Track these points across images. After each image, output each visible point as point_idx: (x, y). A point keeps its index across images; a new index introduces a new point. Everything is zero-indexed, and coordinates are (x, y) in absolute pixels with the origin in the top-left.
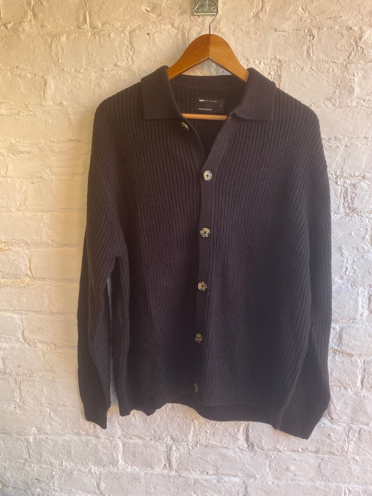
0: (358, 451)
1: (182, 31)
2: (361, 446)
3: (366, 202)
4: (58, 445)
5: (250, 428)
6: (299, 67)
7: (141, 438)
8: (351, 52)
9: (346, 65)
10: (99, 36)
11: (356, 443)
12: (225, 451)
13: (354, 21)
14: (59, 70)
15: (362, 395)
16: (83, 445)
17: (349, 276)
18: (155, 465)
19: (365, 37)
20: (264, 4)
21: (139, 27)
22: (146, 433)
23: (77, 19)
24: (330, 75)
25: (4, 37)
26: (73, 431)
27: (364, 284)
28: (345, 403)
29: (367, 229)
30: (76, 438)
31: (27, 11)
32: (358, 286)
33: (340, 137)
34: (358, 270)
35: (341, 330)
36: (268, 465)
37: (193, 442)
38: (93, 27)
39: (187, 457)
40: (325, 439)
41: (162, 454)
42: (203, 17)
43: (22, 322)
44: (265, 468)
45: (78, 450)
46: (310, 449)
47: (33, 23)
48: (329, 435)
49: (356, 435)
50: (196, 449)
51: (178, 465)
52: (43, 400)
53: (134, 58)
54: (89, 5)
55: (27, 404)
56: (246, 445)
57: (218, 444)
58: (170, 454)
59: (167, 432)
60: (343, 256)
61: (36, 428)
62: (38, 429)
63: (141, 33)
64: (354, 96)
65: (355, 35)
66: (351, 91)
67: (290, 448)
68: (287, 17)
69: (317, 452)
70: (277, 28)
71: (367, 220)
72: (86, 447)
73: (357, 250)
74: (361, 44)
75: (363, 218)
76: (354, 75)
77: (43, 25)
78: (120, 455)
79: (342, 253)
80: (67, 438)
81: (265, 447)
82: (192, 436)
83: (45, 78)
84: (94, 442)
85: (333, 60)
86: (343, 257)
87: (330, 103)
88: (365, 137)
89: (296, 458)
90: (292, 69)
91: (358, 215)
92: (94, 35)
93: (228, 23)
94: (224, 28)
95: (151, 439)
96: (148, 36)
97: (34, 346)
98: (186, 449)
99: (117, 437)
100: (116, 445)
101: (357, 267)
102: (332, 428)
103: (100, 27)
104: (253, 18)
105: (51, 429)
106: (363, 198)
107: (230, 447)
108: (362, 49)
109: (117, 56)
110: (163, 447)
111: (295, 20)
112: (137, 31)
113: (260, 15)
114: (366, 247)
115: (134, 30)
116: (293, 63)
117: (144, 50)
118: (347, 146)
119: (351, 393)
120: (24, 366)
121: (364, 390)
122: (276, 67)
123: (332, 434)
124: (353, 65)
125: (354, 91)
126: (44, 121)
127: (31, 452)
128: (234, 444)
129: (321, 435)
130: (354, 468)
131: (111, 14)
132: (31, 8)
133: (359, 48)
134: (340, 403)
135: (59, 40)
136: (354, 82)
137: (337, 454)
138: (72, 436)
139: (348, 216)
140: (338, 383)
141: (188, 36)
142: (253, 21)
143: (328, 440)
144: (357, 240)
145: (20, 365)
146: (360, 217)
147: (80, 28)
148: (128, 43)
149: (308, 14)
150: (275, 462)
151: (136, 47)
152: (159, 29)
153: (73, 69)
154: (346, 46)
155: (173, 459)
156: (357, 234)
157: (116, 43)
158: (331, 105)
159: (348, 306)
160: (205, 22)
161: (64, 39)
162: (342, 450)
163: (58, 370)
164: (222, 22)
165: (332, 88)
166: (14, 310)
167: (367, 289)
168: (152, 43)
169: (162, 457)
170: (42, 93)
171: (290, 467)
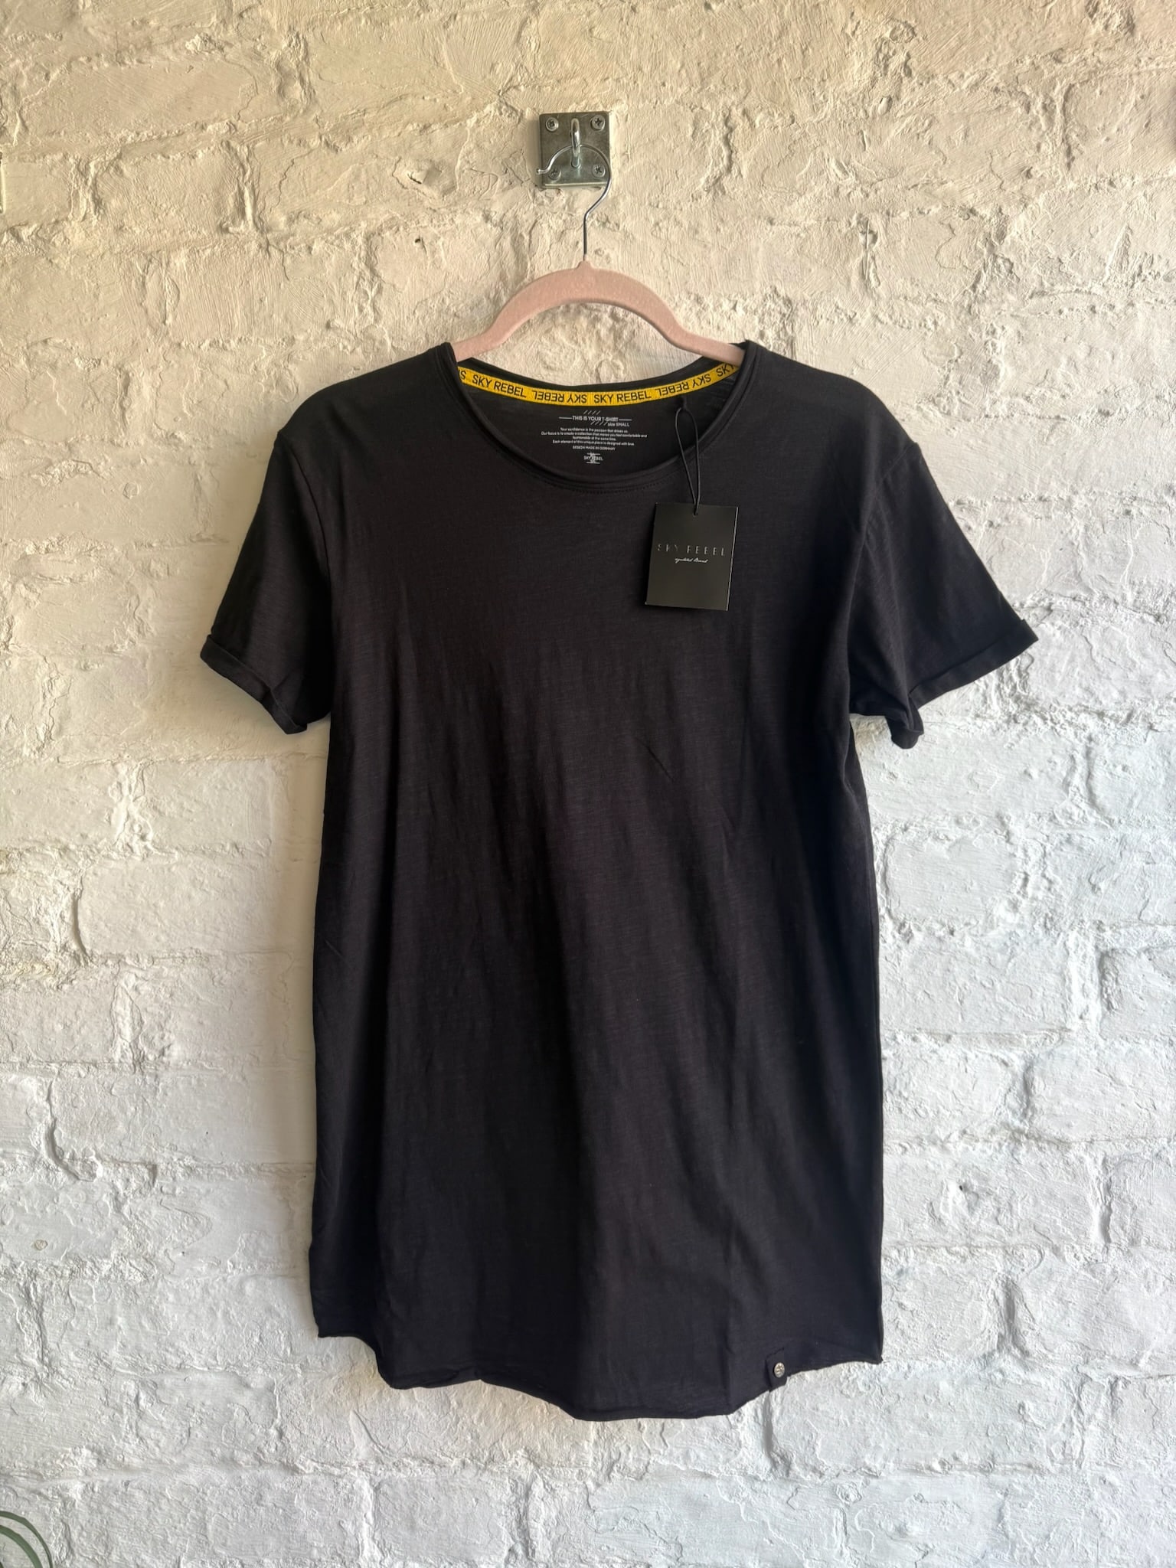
0: (1113, 1454)
1: (514, 229)
2: (1121, 1435)
3: (1063, 680)
4: (163, 1507)
5: (774, 1405)
6: (843, 316)
7: (432, 1463)
8: (980, 273)
9: (970, 307)
10: (281, 251)
11: (1105, 1429)
12: (700, 1487)
13: (980, 194)
14: (167, 344)
15: (1109, 1270)
16: (244, 1498)
17: (1034, 898)
18: (481, 1555)
19: (1014, 234)
20: (733, 156)
21: (393, 224)
22: (446, 1443)
23: (219, 208)
24: (930, 334)
25: (9, 263)
26: (213, 1454)
27: (1082, 921)
28: (1061, 1299)
29: (1072, 758)
30: (222, 1477)
31: (76, 193)
32: (1065, 928)
33: (973, 499)
34: (1059, 879)
35: (1028, 1068)
36: (840, 1525)
37: (600, 1464)
38: (262, 227)
39: (580, 1518)
40: (1010, 1421)
41: (499, 1515)
42: (571, 193)
43: (48, 1099)
44: (829, 1535)
45: (230, 1518)
46: (965, 1458)
47: (95, 222)
48: (1022, 1406)
49: (1104, 1400)
50: (608, 1487)
51: (554, 1547)
52: (114, 1353)
53: (381, 305)
54: (252, 170)
55: (63, 1371)
56: (765, 1464)
57: (678, 1466)
58: (526, 1513)
59: (513, 1436)
60: (1012, 839)
61: (93, 1450)
62: (100, 1453)
63: (398, 239)
64: (998, 387)
65: (986, 227)
66: (990, 374)
67: (904, 1459)
68: (798, 186)
69: (987, 1468)
70: (773, 215)
71: (1070, 731)
72: (256, 1506)
73: (1051, 820)
74: (1003, 250)
75: (1058, 727)
76: (994, 332)
77: (121, 228)
78: (365, 1526)
79: (1008, 833)
80: (193, 1477)
81: (828, 1464)
82: (596, 1443)
83: (127, 367)
84: (282, 1486)
85: (933, 296)
86: (1012, 844)
87: (936, 409)
88: (1040, 499)
89: (926, 1495)
90: (824, 320)
91: (1044, 719)
92: (266, 247)
93: (640, 205)
94: (629, 218)
95: (464, 1463)
96: (418, 245)
97: (87, 1176)
98: (577, 1490)
99: (355, 1463)
100: (352, 1491)
101: (1056, 870)
102: (1028, 1382)
103: (282, 226)
104: (708, 191)
105: (140, 1451)
106: (1052, 669)
107: (715, 1474)
108: (1007, 264)
109: (331, 302)
110: (505, 1490)
111: (821, 193)
112: (388, 234)
113: (726, 182)
114: (1075, 811)
115: (380, 231)
116: (825, 305)
117: (409, 282)
118: (995, 524)
119: (1072, 1264)
120: (55, 1245)
121: (1112, 1251)
122: (779, 316)
123: (1029, 1405)
124: (988, 307)
125: (997, 375)
126: (121, 488)
127: (75, 1536)
128: (728, 1460)
129: (998, 1409)
130: (1105, 1512)
131: (314, 192)
132: (90, 183)
133: (1000, 261)
134: (1044, 1298)
135: (168, 264)
136: (994, 350)
137: (1052, 1469)
138: (209, 1470)
139: (1016, 722)
140: (1034, 1235)
141: (530, 241)
142: (706, 198)
143: (1020, 1426)
144: (1048, 790)
145: (42, 1241)
146: (1049, 722)
147: (226, 230)
148: (363, 265)
149: (854, 178)
150: (860, 1511)
151: (385, 274)
152: (449, 227)
153: (207, 342)
154: (964, 257)
155: (538, 1529)
156: (1047, 773)
157: (330, 268)
158: (939, 415)
159: (1041, 989)
160: (576, 206)
161: (180, 260)
162: (1063, 1453)
163: (162, 1252)
164: (622, 204)
165: (936, 368)
166: (25, 1060)
167: (1091, 937)
168: (429, 262)
169: (501, 1523)
170: (118, 412)
171: (909, 1525)
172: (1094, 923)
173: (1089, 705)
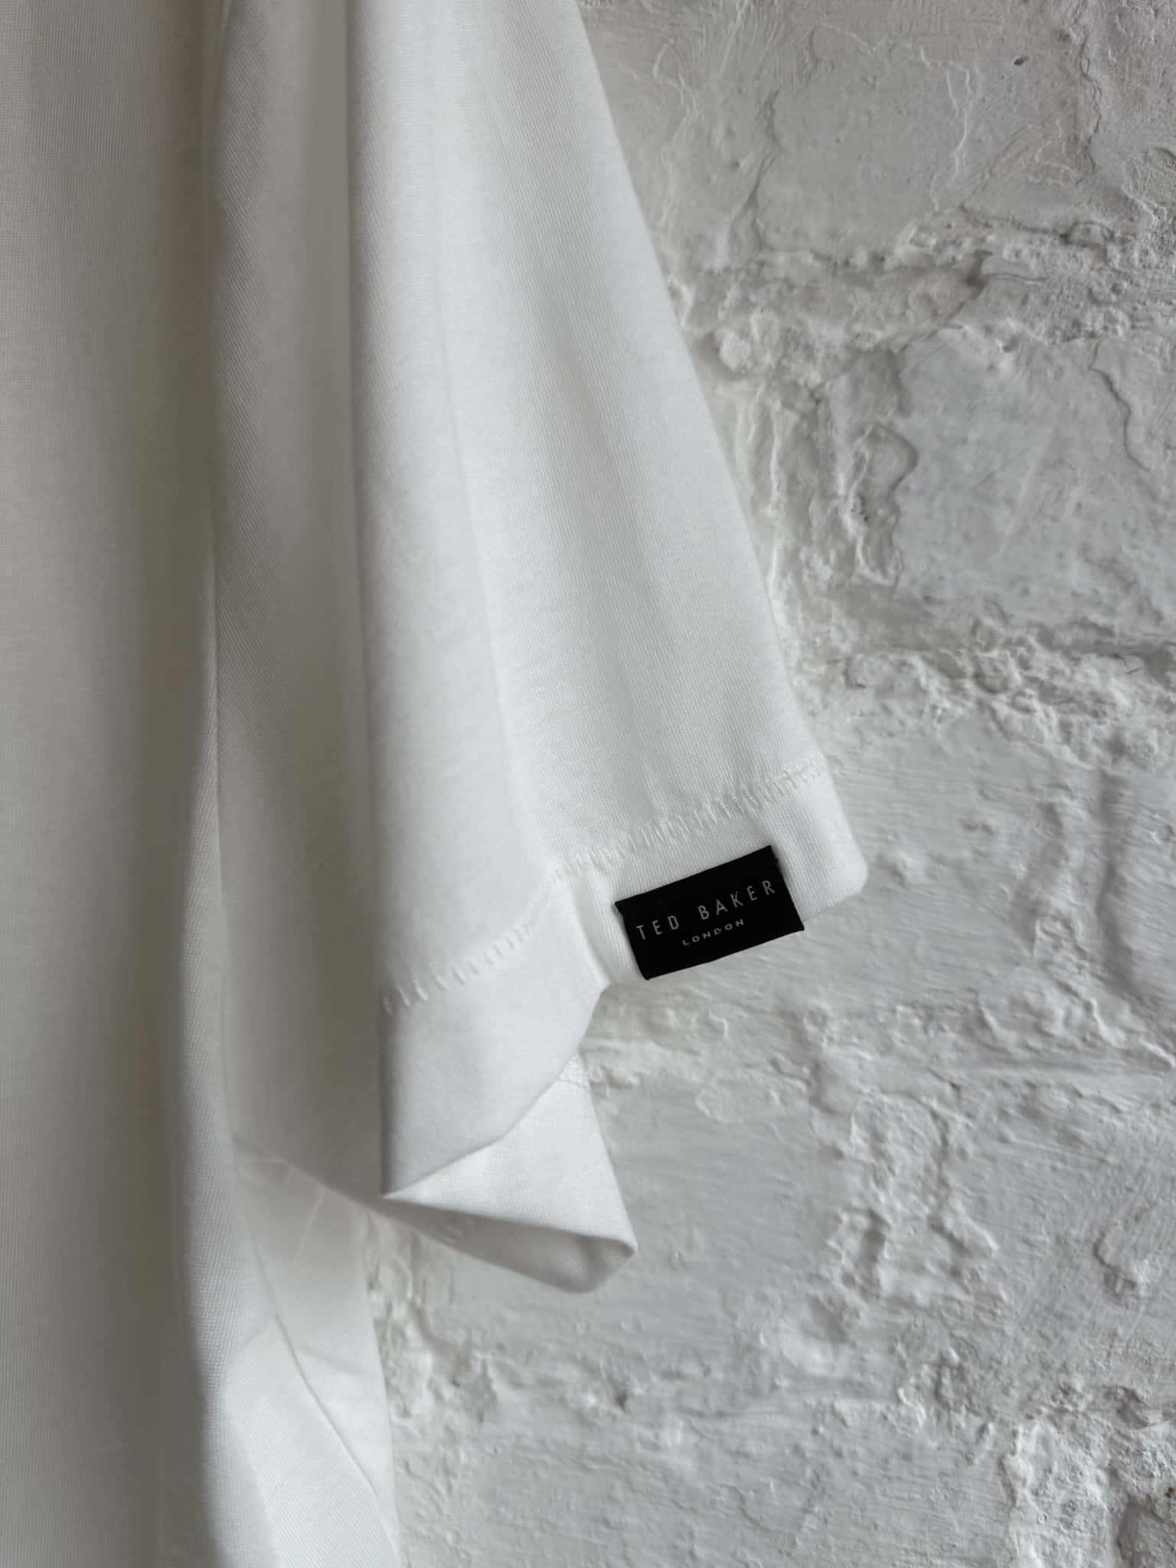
172: (1110, 1393)
173: (1117, 623)
